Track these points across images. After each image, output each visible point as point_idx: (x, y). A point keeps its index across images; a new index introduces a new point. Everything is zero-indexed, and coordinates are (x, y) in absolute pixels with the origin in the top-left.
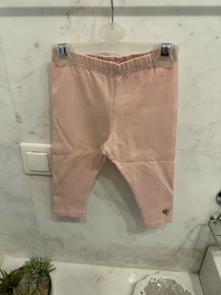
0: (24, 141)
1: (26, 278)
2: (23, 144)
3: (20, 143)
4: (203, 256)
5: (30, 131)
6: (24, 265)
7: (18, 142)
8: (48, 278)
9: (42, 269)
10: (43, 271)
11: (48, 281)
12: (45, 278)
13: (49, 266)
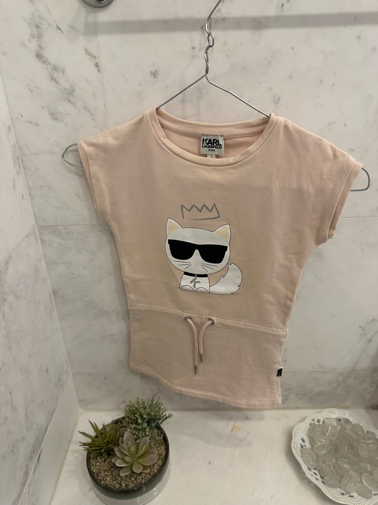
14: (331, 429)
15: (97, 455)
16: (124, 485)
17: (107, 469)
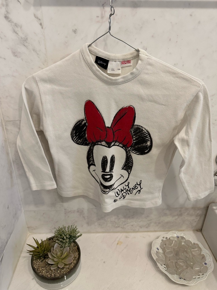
8: (75, 244)
14: (174, 242)
15: (37, 258)
16: (53, 275)
17: (43, 266)
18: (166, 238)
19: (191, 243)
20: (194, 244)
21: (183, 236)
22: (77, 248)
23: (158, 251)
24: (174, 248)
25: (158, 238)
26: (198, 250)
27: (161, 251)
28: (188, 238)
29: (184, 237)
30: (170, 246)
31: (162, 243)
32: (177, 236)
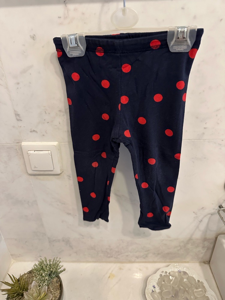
0: (25, 141)
1: (36, 281)
2: (24, 144)
3: (21, 143)
4: (213, 245)
5: (31, 129)
6: (33, 268)
7: (19, 142)
8: (58, 280)
9: (52, 271)
10: (53, 273)
11: (59, 283)
12: (55, 280)
13: (59, 267)
14: (175, 278)
18: (166, 272)
19: (195, 280)
20: (198, 281)
21: (185, 271)
22: (59, 285)
23: (154, 290)
24: (173, 287)
25: (155, 272)
26: (201, 291)
27: (157, 290)
28: (192, 274)
29: (187, 272)
30: (169, 284)
31: (159, 280)
32: (179, 271)
